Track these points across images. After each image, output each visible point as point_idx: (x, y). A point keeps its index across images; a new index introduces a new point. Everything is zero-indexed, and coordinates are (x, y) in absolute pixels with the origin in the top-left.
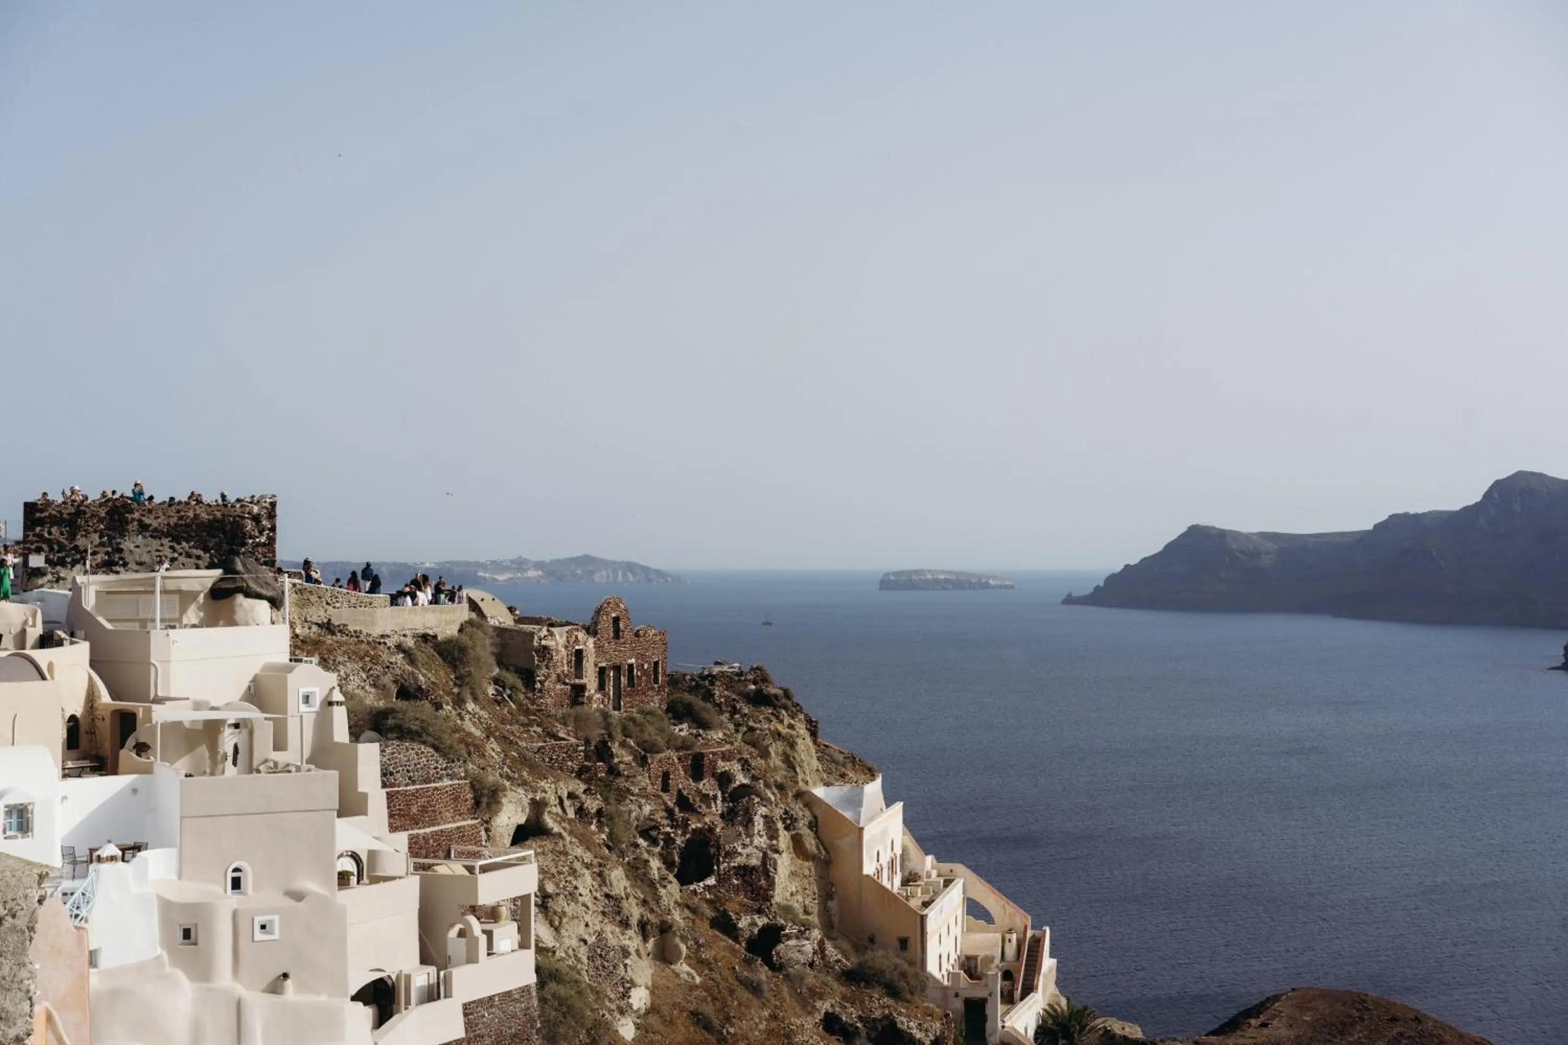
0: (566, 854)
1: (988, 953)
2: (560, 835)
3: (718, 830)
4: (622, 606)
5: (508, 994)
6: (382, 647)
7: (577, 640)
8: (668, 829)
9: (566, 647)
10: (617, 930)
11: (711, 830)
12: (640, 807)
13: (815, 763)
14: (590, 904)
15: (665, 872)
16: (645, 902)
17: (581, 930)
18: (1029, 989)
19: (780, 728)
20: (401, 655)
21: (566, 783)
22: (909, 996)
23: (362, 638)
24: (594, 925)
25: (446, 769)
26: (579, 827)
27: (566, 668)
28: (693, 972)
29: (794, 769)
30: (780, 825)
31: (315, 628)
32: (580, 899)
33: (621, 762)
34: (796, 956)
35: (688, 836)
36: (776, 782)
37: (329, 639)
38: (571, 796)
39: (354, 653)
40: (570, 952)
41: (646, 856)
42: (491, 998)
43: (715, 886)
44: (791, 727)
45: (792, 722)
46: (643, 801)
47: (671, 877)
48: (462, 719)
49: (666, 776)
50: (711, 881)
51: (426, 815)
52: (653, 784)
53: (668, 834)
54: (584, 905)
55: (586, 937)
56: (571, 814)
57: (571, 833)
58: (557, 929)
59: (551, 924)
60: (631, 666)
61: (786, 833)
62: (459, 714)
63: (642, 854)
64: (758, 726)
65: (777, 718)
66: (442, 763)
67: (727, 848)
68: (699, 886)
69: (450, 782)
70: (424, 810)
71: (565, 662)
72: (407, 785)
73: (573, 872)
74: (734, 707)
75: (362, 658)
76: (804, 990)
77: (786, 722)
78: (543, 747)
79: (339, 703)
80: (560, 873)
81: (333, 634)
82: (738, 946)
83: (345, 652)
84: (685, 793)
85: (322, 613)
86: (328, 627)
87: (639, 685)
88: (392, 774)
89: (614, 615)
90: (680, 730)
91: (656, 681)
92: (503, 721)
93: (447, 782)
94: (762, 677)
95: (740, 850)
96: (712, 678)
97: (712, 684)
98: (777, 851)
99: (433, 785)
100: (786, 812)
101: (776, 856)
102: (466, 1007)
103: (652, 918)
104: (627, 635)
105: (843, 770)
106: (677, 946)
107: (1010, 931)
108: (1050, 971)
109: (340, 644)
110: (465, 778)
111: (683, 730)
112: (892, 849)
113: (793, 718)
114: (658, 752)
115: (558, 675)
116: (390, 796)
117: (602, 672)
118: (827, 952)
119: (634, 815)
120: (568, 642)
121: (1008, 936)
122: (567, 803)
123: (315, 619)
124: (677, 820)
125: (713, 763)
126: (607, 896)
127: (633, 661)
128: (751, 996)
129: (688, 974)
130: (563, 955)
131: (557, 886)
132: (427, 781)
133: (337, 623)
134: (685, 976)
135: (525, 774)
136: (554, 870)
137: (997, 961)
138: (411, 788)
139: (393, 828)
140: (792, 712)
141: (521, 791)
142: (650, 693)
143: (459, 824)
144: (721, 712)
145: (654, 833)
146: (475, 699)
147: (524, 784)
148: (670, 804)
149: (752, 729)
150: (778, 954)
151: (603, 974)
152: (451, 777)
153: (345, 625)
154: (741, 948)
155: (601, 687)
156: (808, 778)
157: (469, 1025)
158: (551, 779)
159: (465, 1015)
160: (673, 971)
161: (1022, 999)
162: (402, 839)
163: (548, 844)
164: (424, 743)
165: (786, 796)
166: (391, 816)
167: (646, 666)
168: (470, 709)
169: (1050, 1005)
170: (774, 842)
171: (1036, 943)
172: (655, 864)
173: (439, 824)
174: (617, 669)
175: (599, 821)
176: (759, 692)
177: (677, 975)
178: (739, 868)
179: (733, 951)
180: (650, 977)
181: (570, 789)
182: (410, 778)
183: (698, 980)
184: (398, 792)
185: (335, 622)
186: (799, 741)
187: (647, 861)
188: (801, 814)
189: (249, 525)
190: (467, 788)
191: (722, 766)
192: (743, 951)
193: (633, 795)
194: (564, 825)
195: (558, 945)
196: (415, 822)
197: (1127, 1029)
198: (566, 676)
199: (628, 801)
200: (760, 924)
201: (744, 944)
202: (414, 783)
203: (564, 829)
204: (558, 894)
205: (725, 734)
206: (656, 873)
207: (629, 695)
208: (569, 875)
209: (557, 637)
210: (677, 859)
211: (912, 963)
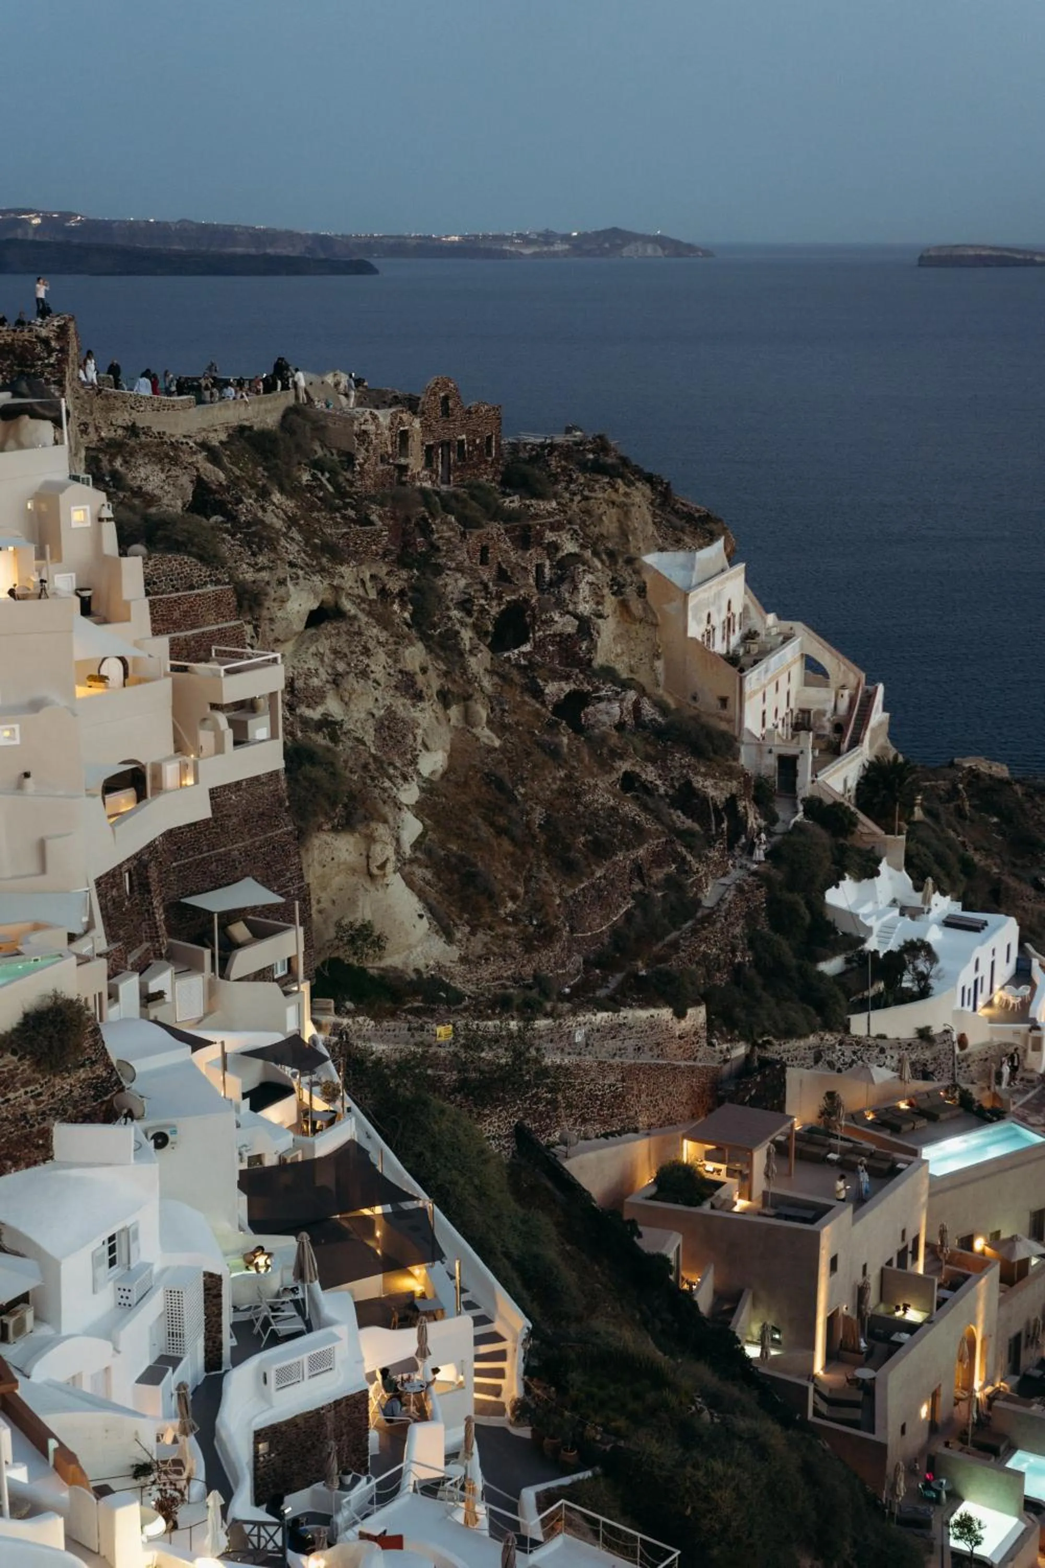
0: (360, 634)
1: (821, 707)
2: (355, 617)
3: (533, 601)
4: (452, 385)
5: (257, 778)
6: (184, 447)
7: (401, 423)
8: (483, 602)
9: (390, 429)
10: (409, 702)
11: (526, 601)
12: (456, 580)
13: (651, 529)
14: (382, 681)
15: (476, 641)
16: (446, 674)
17: (370, 705)
18: (856, 742)
19: (614, 496)
20: (205, 453)
21: (370, 568)
22: (712, 755)
23: (166, 439)
24: (384, 699)
25: (210, 576)
26: (380, 608)
27: (390, 449)
28: (493, 736)
29: (627, 536)
30: (606, 591)
31: (120, 432)
32: (372, 676)
33: (440, 538)
34: (605, 718)
35: (503, 607)
36: (607, 548)
37: (132, 442)
38: (373, 577)
39: (154, 455)
40: (359, 724)
41: (458, 627)
42: (238, 783)
43: (530, 652)
44: (626, 495)
45: (628, 490)
46: (459, 575)
47: (482, 647)
48: (264, 510)
49: (484, 550)
50: (527, 648)
51: (190, 618)
52: (470, 558)
53: (482, 606)
54: (375, 681)
55: (375, 711)
56: (373, 595)
57: (369, 614)
58: (346, 704)
59: (342, 700)
60: (461, 443)
61: (613, 598)
62: (262, 507)
63: (454, 625)
64: (593, 495)
65: (613, 487)
66: (206, 572)
67: (544, 617)
68: (513, 654)
69: (214, 588)
70: (185, 614)
71: (389, 443)
72: (170, 592)
73: (366, 652)
74: (570, 476)
75: (161, 461)
76: (605, 751)
77: (621, 491)
78: (347, 533)
79: (109, 520)
80: (352, 652)
81: (137, 436)
82: (544, 710)
83: (146, 455)
84: (504, 566)
85: (127, 416)
86: (132, 430)
87: (471, 459)
88: (155, 583)
89: (442, 394)
90: (511, 502)
91: (489, 453)
92: (312, 508)
93: (210, 588)
94: (602, 446)
95: (556, 619)
96: (553, 447)
97: (550, 454)
98: (600, 616)
99: (196, 591)
100: (613, 579)
101: (600, 621)
102: (213, 792)
103: (454, 689)
104: (457, 412)
105: (680, 534)
106: (478, 712)
107: (843, 687)
108: (881, 724)
109: (142, 446)
110: (228, 583)
111: (513, 502)
112: (729, 609)
113: (629, 486)
114: (476, 528)
115: (382, 456)
116: (152, 604)
117: (429, 451)
118: (643, 712)
119: (449, 588)
120: (392, 423)
121: (841, 691)
122: (369, 584)
123: (120, 422)
124: (491, 593)
125: (540, 535)
126: (401, 671)
127: (464, 437)
128: (547, 758)
129: (488, 738)
130: (352, 727)
131: (349, 664)
132: (192, 587)
133: (141, 426)
134: (486, 741)
135: (324, 560)
136: (346, 650)
137: (829, 715)
138: (173, 595)
139: (156, 632)
140: (630, 480)
141: (316, 578)
142: (483, 466)
143: (220, 626)
144: (557, 482)
145: (468, 606)
146: (282, 491)
147: (322, 570)
148: (485, 578)
149: (586, 498)
150: (586, 715)
151: (391, 744)
152: (218, 582)
153: (149, 428)
154: (547, 712)
155: (429, 463)
156: (641, 545)
157: (215, 807)
158: (353, 563)
159: (212, 798)
160: (474, 735)
161: (848, 750)
162: (163, 642)
163: (344, 626)
164: (190, 554)
165: (616, 563)
166: (153, 621)
167: (478, 441)
168: (275, 500)
169: (877, 757)
170: (600, 607)
171: (869, 698)
172: (467, 635)
173: (201, 627)
174: (446, 445)
175: (401, 600)
176: (596, 461)
177: (478, 739)
178: (555, 635)
179: (537, 714)
180: (448, 741)
181: (373, 571)
182: (173, 586)
183: (497, 743)
184: (160, 600)
185: (140, 425)
186: (634, 509)
187: (458, 632)
188: (629, 580)
189: (39, 348)
190: (230, 593)
191: (550, 536)
192: (549, 715)
193: (449, 569)
194: (363, 606)
195: (346, 719)
196: (177, 626)
197: (994, 769)
198: (390, 456)
199: (444, 576)
200: (567, 690)
201: (550, 708)
202: (177, 590)
203: (363, 610)
204: (348, 673)
205: (558, 504)
206: (467, 643)
207: (458, 469)
208: (362, 654)
209: (381, 419)
210: (490, 628)
211: (730, 721)
